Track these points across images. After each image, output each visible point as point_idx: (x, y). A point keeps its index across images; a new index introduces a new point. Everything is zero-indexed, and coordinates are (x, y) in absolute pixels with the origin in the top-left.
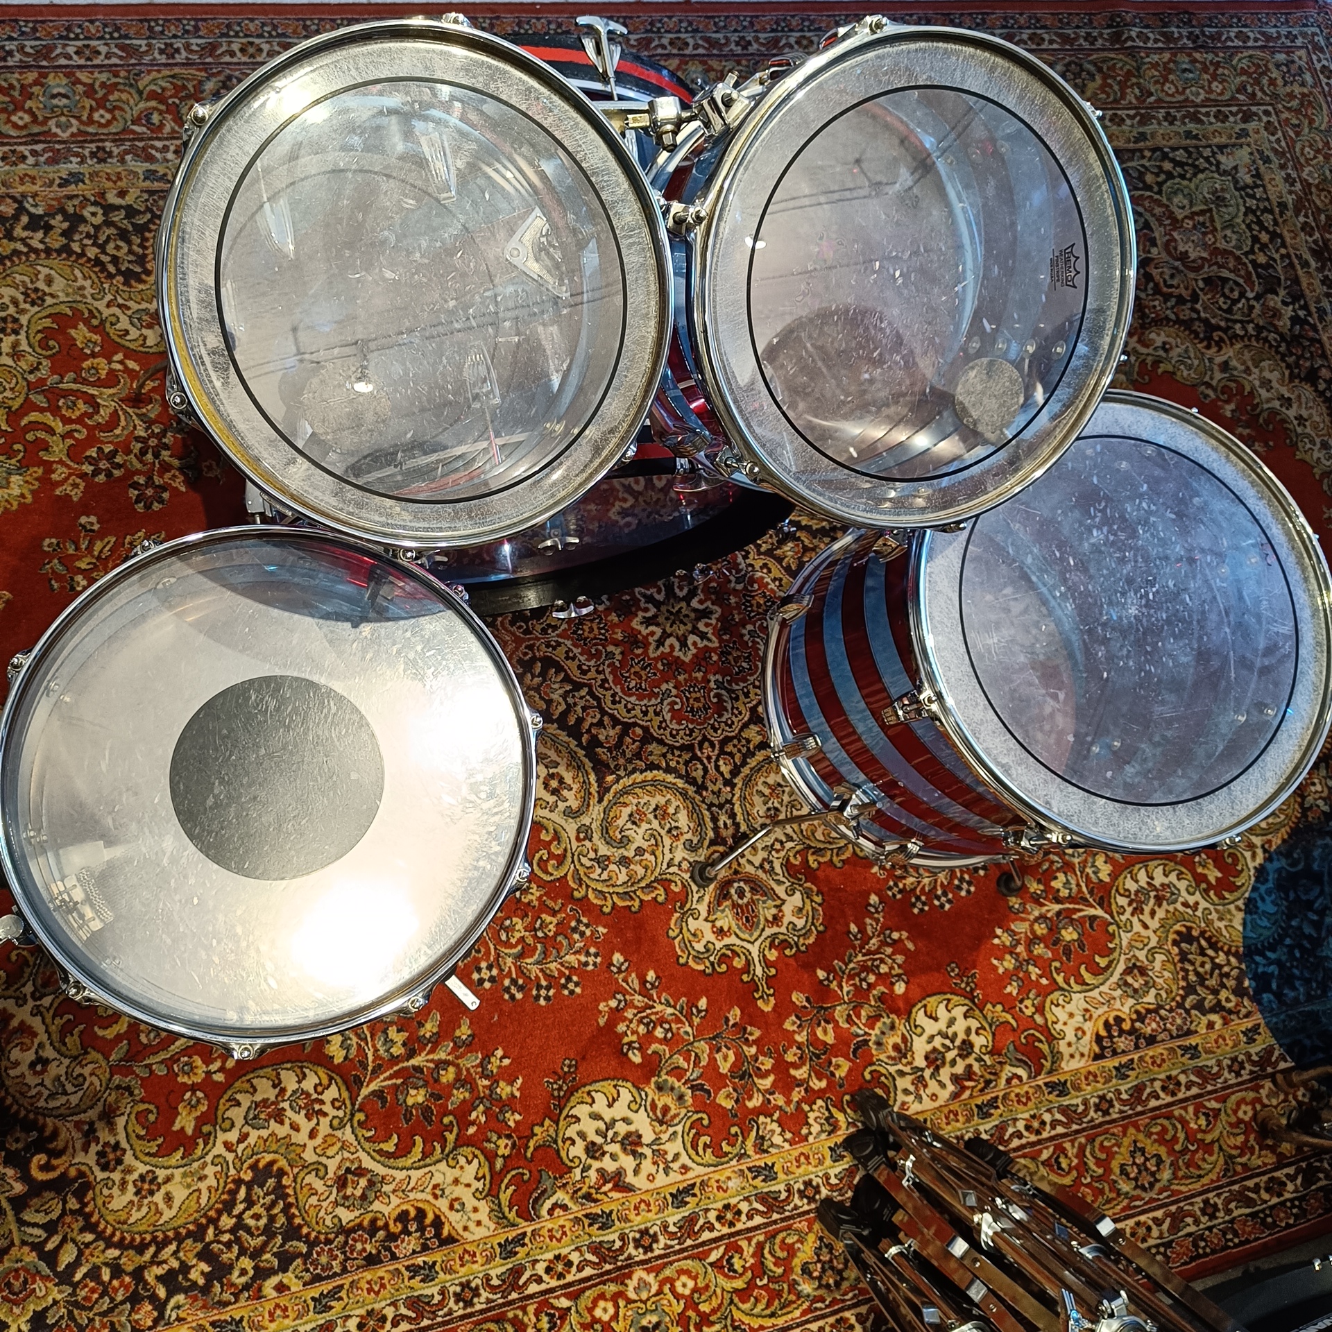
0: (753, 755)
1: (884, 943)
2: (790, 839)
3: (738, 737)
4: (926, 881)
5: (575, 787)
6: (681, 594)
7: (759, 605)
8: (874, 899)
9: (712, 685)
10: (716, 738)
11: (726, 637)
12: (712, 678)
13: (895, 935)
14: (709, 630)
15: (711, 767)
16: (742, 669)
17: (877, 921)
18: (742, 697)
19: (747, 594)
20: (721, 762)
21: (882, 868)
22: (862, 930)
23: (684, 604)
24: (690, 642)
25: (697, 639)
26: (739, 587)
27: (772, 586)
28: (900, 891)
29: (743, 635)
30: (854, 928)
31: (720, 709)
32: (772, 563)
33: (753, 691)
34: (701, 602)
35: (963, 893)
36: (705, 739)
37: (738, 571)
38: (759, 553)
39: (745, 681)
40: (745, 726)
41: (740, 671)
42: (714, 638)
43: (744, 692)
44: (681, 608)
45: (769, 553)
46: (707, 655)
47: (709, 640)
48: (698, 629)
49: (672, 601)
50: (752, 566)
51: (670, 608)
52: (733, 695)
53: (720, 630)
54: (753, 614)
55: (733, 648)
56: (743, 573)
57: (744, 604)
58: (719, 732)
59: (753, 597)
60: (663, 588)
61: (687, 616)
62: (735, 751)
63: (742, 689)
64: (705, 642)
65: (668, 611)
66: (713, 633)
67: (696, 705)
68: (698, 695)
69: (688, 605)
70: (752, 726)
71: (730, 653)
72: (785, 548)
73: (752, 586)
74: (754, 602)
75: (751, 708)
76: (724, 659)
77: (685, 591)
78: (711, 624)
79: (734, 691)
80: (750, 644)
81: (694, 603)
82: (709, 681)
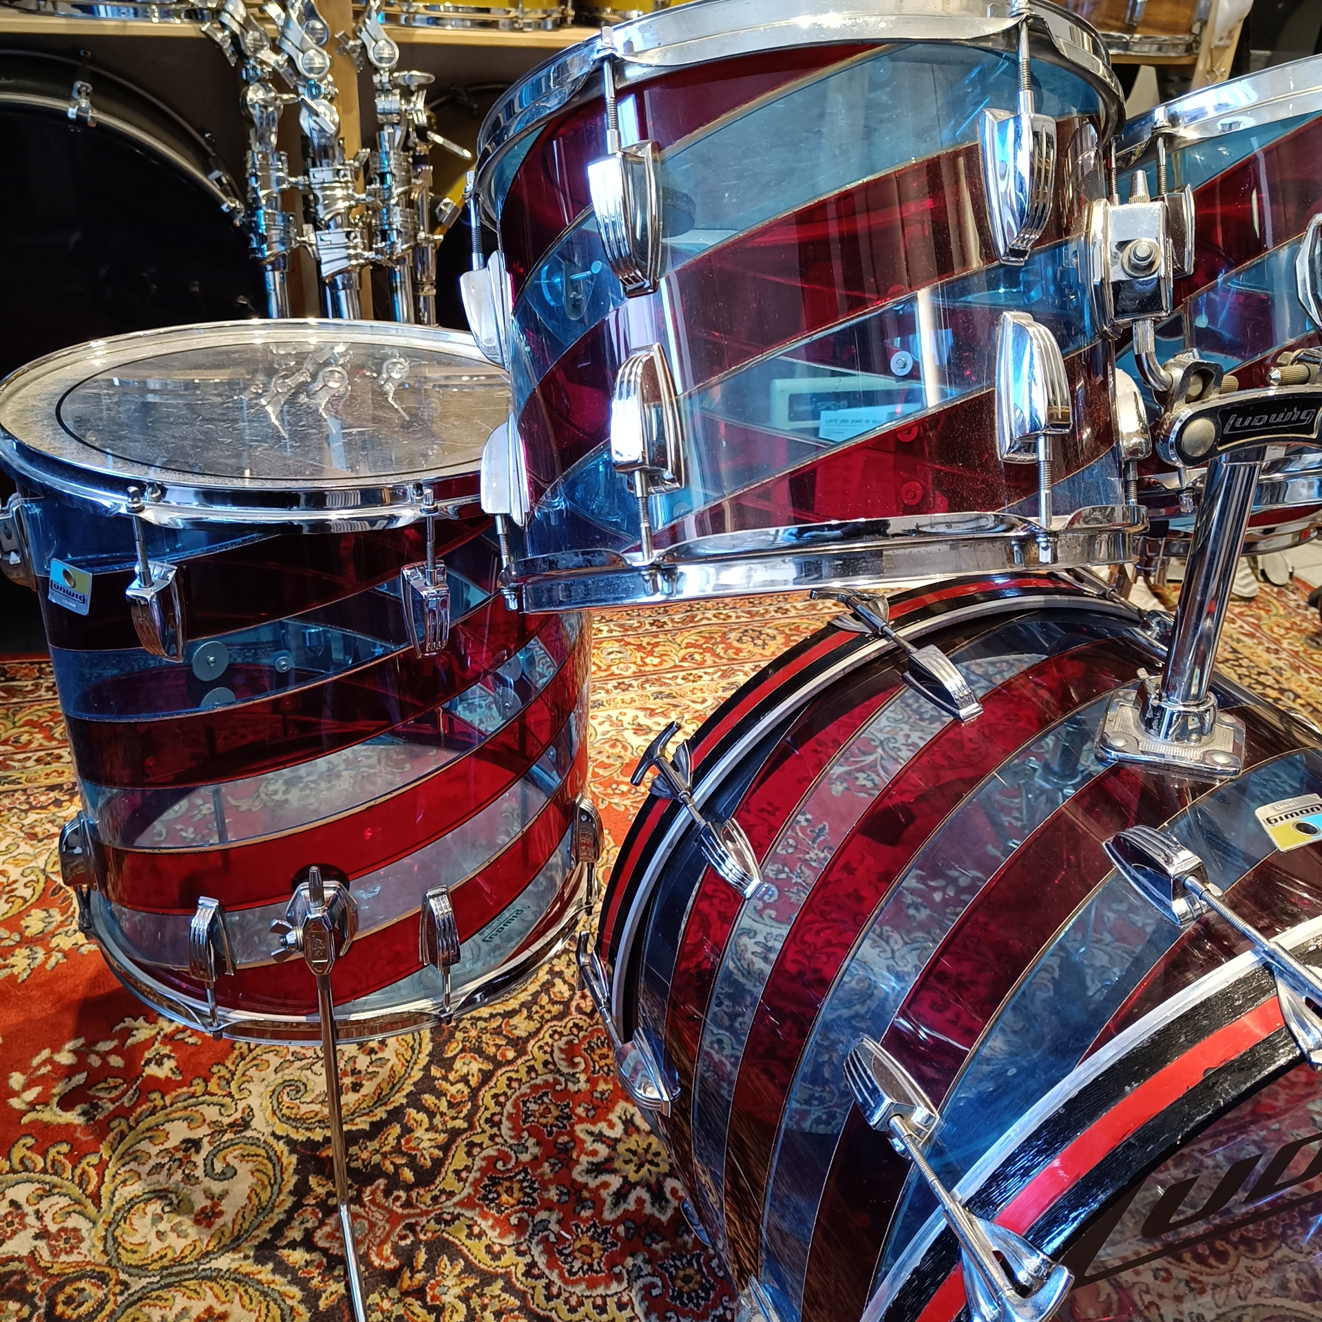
0: (522, 1005)
5: (749, 956)
6: (641, 1192)
7: (509, 1191)
11: (563, 1139)
12: (583, 1085)
14: (589, 1145)
18: (539, 1066)
19: (529, 1207)
23: (633, 1177)
26: (542, 1215)
27: (485, 1224)
29: (538, 1144)
31: (570, 1052)
32: (484, 1262)
37: (545, 1240)
38: (507, 1276)
40: (531, 1035)
41: (541, 1097)
42: (583, 1136)
43: (536, 1071)
44: (637, 1172)
45: (487, 1278)
46: (592, 1112)
47: (591, 1133)
48: (608, 1146)
49: (653, 1180)
50: (520, 1253)
51: (653, 1169)
52: (551, 1067)
53: (573, 1148)
54: (520, 1177)
55: (552, 1126)
56: (536, 1239)
57: (535, 1190)
58: (570, 1024)
59: (519, 1202)
60: (669, 1196)
61: (627, 1162)
62: (548, 1007)
63: (537, 1075)
64: (596, 1129)
65: (657, 1165)
66: (584, 1142)
67: (605, 1051)
68: (603, 1063)
69: (625, 1178)
70: (524, 1034)
71: (557, 1119)
72: (457, 1291)
73: (520, 1219)
74: (517, 1194)
75: (525, 1053)
76: (566, 1110)
77: (632, 1197)
78: (587, 1154)
79: (551, 1071)
80: (525, 1134)
81: (615, 1182)
82: (588, 1081)
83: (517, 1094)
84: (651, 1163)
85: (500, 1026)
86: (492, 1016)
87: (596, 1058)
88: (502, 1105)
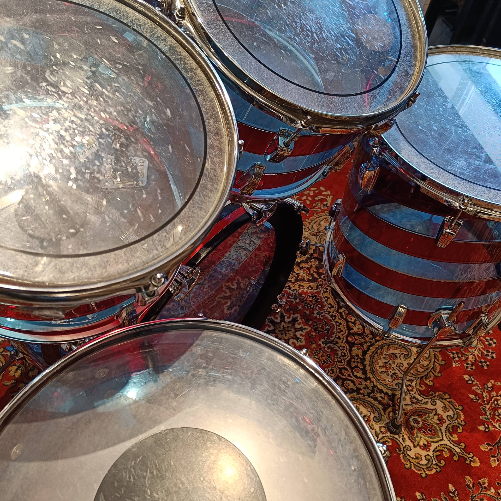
0: (365, 359)
1: (489, 392)
2: (412, 381)
3: (352, 357)
4: (476, 352)
6: (279, 320)
7: (311, 301)
8: (466, 377)
9: (323, 345)
10: (344, 364)
11: (310, 323)
12: (320, 343)
13: (490, 385)
14: (302, 325)
15: (353, 378)
16: (328, 330)
17: (476, 385)
18: (338, 340)
19: (303, 301)
20: (356, 373)
21: (456, 362)
22: (476, 394)
23: (283, 323)
24: (299, 336)
25: (301, 332)
26: (298, 300)
27: (309, 291)
28: (472, 365)
29: (316, 317)
30: (472, 396)
31: (334, 352)
32: (301, 283)
33: (340, 335)
34: (289, 317)
35: (494, 345)
36: (340, 369)
38: (294, 283)
39: (333, 333)
40: (350, 351)
41: (328, 331)
42: (306, 327)
43: (337, 338)
44: (283, 326)
45: (297, 280)
46: (310, 335)
47: (305, 329)
48: (297, 328)
49: (277, 326)
50: (295, 289)
51: (279, 329)
52: (335, 343)
53: (306, 322)
54: (312, 306)
55: (317, 325)
56: (294, 294)
57: (305, 305)
58: (343, 361)
59: (306, 300)
60: (270, 324)
61: (288, 327)
62: (356, 364)
63: (336, 338)
64: (305, 331)
65: (279, 331)
66: (304, 325)
67: (324, 358)
68: (321, 354)
69: (285, 322)
70: (353, 349)
71: (318, 328)
72: (301, 274)
73: (302, 297)
74: (308, 302)
75: (346, 342)
76: (317, 332)
77: (279, 318)
78: (300, 323)
79: (333, 341)
80: (322, 318)
81: (287, 320)
82: (320, 345)
83: (335, 328)
84: (281, 331)
85: (363, 347)
86: (369, 349)
87: (324, 354)
88: (336, 322)
